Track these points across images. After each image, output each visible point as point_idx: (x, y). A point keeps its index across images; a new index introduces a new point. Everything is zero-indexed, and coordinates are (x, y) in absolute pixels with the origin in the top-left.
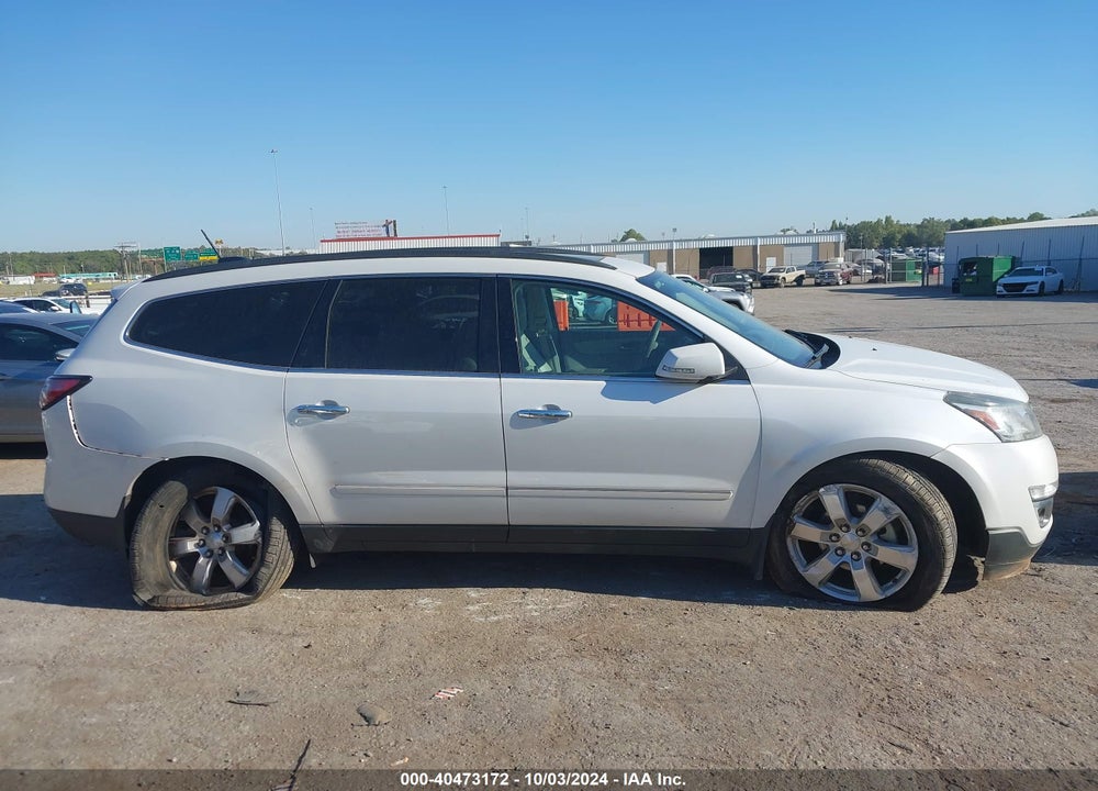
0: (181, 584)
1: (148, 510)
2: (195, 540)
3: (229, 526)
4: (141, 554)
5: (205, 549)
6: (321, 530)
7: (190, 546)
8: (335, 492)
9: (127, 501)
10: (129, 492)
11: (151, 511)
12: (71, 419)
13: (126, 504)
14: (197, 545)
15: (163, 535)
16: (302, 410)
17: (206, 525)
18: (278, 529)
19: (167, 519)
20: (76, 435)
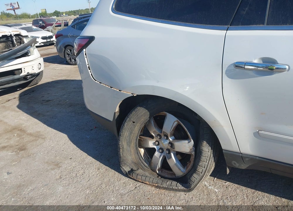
0: (146, 164)
1: (126, 124)
2: (154, 141)
3: (173, 137)
4: (123, 148)
5: (159, 147)
6: (241, 157)
7: (151, 144)
8: (257, 135)
9: (117, 115)
10: (117, 109)
11: (128, 125)
12: (87, 63)
13: (116, 117)
14: (154, 144)
15: (135, 138)
16: (239, 66)
17: (160, 134)
18: (207, 150)
19: (137, 129)
20: (90, 73)
